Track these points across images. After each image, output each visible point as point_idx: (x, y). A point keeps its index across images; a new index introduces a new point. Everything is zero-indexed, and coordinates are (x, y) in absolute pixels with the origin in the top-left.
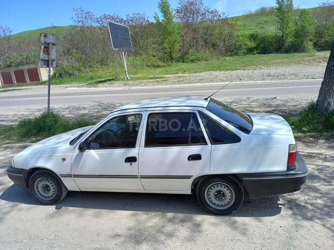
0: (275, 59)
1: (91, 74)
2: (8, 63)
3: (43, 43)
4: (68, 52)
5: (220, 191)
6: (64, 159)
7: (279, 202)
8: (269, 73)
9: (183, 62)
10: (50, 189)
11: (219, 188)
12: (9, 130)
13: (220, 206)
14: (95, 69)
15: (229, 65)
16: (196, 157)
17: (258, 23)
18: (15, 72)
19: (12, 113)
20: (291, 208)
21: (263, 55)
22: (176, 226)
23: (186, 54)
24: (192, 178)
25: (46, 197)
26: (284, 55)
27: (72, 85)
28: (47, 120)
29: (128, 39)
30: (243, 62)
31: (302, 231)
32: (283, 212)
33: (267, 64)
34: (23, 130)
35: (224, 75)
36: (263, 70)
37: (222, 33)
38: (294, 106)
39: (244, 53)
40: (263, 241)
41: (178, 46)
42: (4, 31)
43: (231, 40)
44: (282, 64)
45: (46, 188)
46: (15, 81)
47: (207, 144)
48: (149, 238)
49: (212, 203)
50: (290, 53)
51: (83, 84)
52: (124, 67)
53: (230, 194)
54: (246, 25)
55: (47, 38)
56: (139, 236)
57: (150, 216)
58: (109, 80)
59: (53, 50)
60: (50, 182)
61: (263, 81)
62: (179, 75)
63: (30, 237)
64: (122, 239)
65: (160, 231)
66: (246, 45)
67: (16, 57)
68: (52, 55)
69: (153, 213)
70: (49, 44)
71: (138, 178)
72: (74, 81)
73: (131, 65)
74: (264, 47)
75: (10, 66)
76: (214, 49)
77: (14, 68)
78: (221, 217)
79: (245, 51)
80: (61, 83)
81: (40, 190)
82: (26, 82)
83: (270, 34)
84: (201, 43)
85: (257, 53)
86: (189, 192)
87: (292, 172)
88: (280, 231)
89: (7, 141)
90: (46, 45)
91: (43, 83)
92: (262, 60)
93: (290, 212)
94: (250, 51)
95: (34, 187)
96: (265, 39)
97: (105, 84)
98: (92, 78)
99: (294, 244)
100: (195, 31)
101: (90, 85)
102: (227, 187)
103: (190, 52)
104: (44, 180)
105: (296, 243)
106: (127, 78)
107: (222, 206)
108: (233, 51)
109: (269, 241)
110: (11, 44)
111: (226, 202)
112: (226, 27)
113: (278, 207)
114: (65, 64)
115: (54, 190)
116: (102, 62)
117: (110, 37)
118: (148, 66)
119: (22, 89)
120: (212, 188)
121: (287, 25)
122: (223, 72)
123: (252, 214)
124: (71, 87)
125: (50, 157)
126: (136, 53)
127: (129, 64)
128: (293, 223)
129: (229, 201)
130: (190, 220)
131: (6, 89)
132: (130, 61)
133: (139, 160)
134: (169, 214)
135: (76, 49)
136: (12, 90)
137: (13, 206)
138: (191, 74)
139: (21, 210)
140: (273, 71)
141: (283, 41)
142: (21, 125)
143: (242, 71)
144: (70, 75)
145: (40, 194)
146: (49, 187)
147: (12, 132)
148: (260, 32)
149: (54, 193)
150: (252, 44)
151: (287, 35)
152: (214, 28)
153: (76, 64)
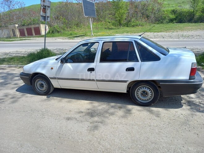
0: (187, 26)
1: (70, 32)
2: (23, 24)
3: (42, 5)
4: (58, 18)
5: (145, 91)
6: (52, 68)
7: (182, 102)
8: (183, 34)
9: (127, 26)
10: (44, 86)
11: (145, 89)
12: (22, 58)
13: (144, 101)
14: (73, 29)
15: (156, 29)
16: (131, 69)
17: (178, 3)
18: (27, 29)
19: (24, 50)
20: (189, 106)
21: (179, 24)
22: (116, 110)
23: (129, 21)
24: (128, 82)
25: (41, 91)
26: (194, 24)
27: (59, 38)
28: (44, 53)
29: (94, 10)
30: (166, 28)
31: (195, 117)
32: (184, 107)
33: (182, 29)
34: (30, 58)
35: (153, 35)
36: (179, 33)
37: (153, 9)
38: (198, 52)
39: (167, 22)
40: (170, 121)
41: (125, 16)
42: (21, 4)
43: (159, 14)
44: (192, 29)
45: (42, 85)
46: (26, 34)
47: (139, 62)
48: (99, 114)
49: (139, 99)
50: (198, 23)
51: (66, 38)
52: (91, 28)
53: (151, 93)
54: (170, 4)
55: (45, 2)
56: (94, 113)
57: (101, 104)
58: (81, 36)
59: (48, 11)
60: (44, 82)
61: (178, 39)
62: (124, 34)
63: (32, 110)
64: (84, 114)
65: (106, 112)
66: (168, 17)
67: (27, 20)
68: (47, 14)
69: (103, 103)
70: (46, 6)
71: (95, 81)
72: (60, 36)
73: (95, 27)
74: (181, 19)
75: (24, 25)
76: (148, 19)
77: (26, 27)
78: (144, 107)
79: (168, 21)
80: (53, 36)
81: (38, 86)
82: (33, 35)
83: (185, 10)
84: (140, 14)
85: (176, 22)
86: (125, 91)
87: (192, 81)
88: (181, 116)
89: (21, 64)
90: (44, 7)
91: (42, 36)
92: (178, 27)
93: (189, 107)
94: (171, 21)
95: (34, 84)
96: (182, 14)
97: (79, 38)
98: (71, 34)
99: (190, 124)
100: (136, 7)
101: (70, 38)
102: (149, 88)
103: (132, 20)
104: (41, 81)
105: (191, 123)
106: (92, 35)
107: (145, 100)
108: (160, 20)
109: (174, 121)
110: (25, 12)
111: (148, 98)
112: (156, 5)
113: (181, 104)
114: (56, 25)
115: (46, 87)
116: (77, 25)
117: (83, 10)
118: (106, 28)
119: (31, 39)
120: (140, 89)
121: (197, 4)
122: (152, 33)
123: (164, 107)
124: (59, 39)
125: (44, 67)
126: (98, 20)
127: (94, 27)
128: (190, 113)
129: (150, 97)
130: (125, 107)
131: (22, 39)
132: (94, 25)
133: (96, 70)
134: (112, 104)
135: (62, 16)
136: (24, 40)
137: (23, 95)
138: (132, 34)
139: (27, 97)
140: (185, 33)
141: (194, 15)
142: (29, 56)
143: (165, 33)
144: (58, 32)
145: (38, 89)
146: (43, 85)
147: (24, 59)
148: (178, 8)
149: (46, 88)
150: (172, 16)
151: (197, 11)
152: (149, 5)
153: (62, 25)
